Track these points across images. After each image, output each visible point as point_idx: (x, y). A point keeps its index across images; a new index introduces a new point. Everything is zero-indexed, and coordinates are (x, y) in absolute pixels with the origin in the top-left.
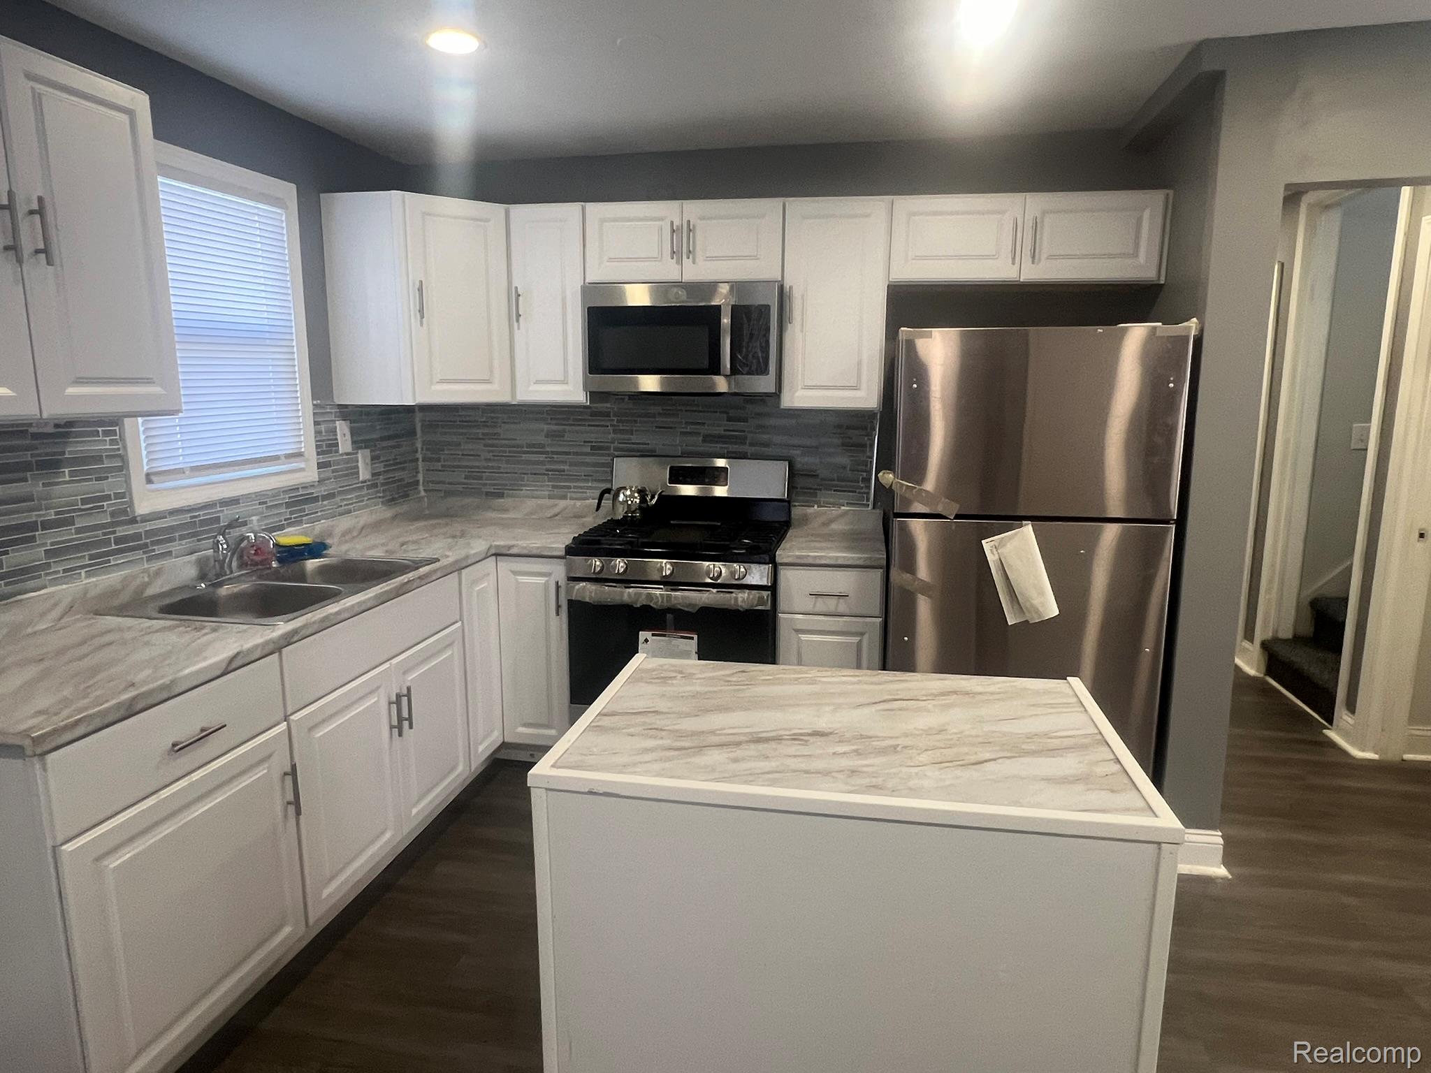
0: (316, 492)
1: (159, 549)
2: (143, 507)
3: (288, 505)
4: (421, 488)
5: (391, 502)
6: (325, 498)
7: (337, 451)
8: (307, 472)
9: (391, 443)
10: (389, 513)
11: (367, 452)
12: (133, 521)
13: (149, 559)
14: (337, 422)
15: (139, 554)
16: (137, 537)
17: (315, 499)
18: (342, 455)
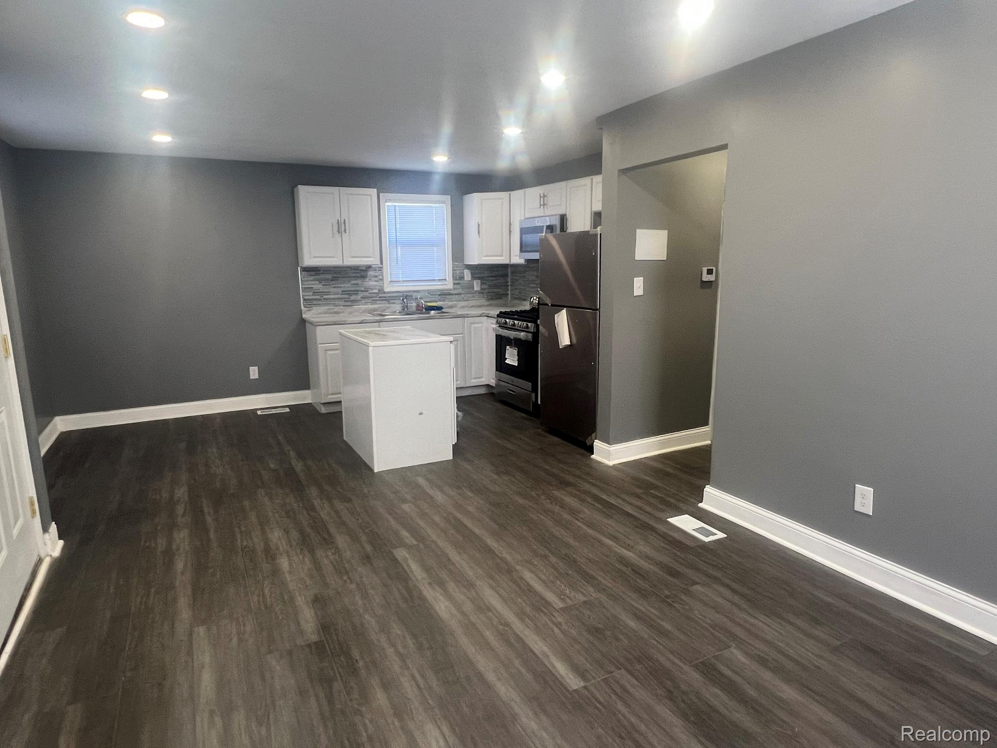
0: (452, 292)
1: (392, 301)
2: (386, 290)
3: (439, 295)
4: (509, 296)
5: (489, 300)
6: (456, 294)
7: (464, 280)
8: (449, 285)
9: (494, 278)
10: (487, 303)
11: (479, 281)
12: (385, 293)
13: (388, 304)
14: (465, 270)
15: (386, 302)
16: (385, 297)
17: (453, 294)
18: (466, 281)
